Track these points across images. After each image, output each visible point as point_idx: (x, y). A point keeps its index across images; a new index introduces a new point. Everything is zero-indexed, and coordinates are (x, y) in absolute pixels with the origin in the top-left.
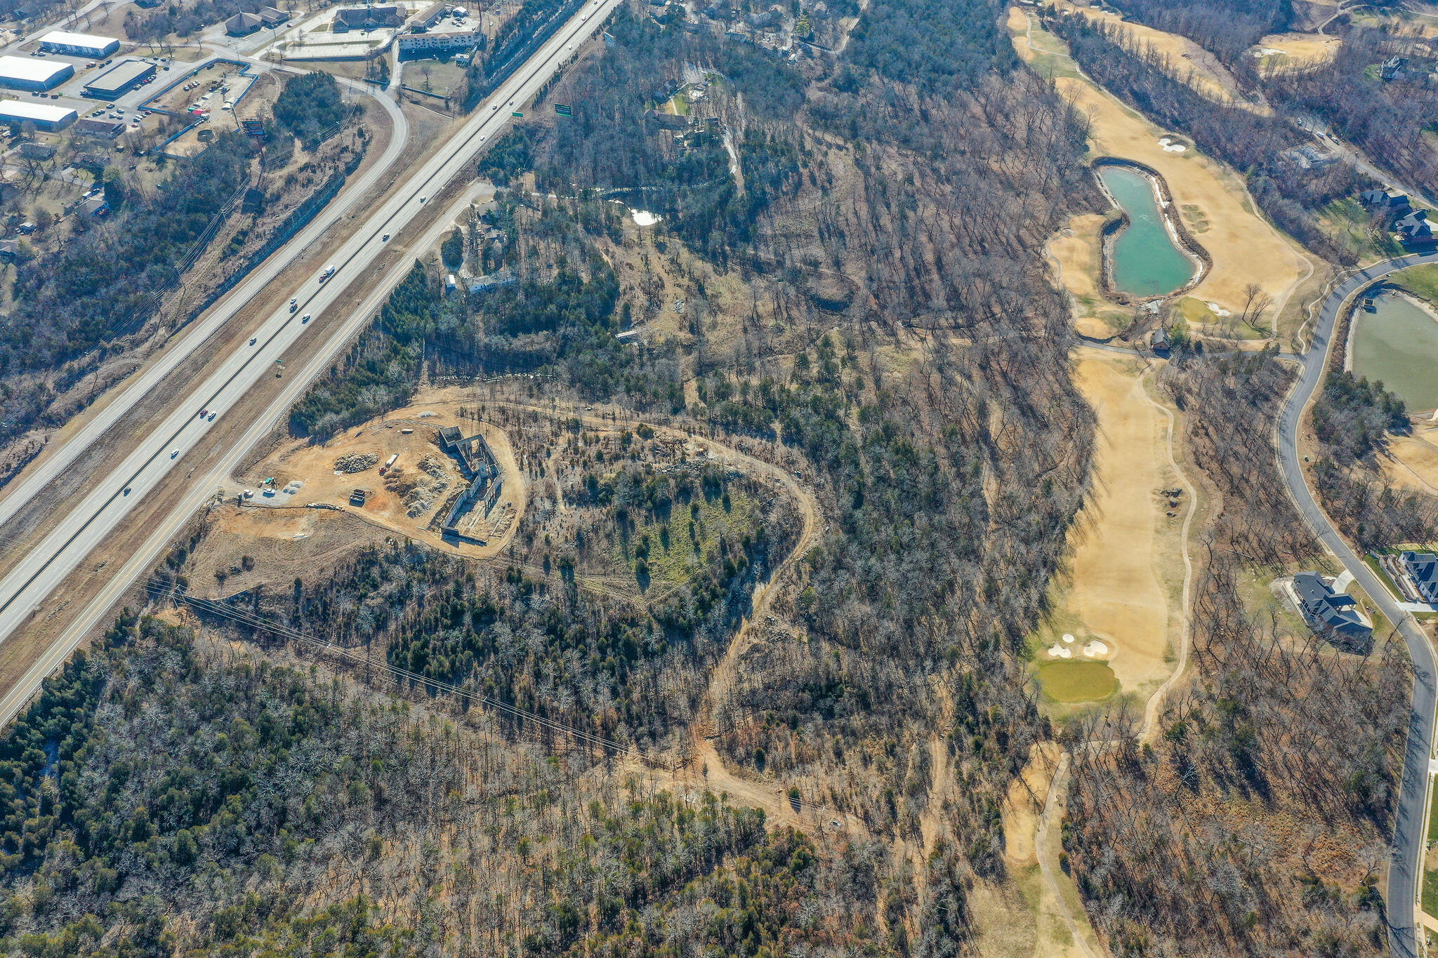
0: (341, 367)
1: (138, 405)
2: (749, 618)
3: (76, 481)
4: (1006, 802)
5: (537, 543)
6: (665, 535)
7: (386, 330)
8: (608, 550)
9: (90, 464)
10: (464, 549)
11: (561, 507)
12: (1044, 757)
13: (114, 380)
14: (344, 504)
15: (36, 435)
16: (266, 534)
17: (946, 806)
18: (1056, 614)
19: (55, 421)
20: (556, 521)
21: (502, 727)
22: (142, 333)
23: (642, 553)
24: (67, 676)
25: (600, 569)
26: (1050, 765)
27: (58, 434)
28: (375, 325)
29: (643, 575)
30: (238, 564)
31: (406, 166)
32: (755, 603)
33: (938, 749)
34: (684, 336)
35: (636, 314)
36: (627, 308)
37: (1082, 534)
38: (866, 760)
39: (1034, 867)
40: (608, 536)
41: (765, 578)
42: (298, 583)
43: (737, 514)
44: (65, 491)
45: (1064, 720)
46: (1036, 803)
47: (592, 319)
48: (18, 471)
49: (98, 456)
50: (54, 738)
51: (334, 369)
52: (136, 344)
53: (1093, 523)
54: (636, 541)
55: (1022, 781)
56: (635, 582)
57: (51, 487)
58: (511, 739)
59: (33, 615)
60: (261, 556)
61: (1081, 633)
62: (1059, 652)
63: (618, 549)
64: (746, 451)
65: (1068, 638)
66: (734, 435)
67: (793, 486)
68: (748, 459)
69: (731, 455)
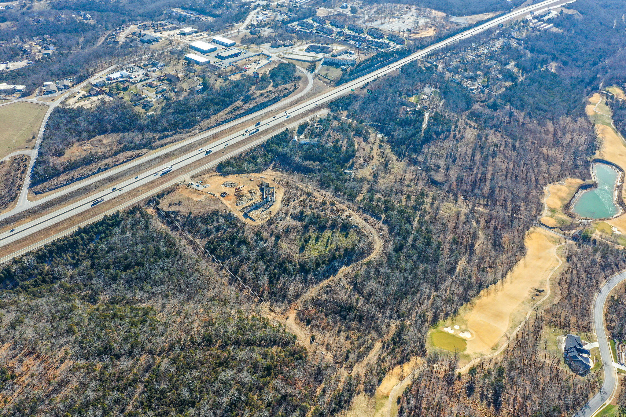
0: (243, 155)
1: (177, 150)
2: (334, 276)
3: (148, 166)
4: (390, 371)
5: (272, 226)
6: (318, 238)
7: (265, 148)
8: (295, 237)
9: (154, 162)
10: (247, 220)
11: (288, 218)
12: (416, 362)
13: (175, 141)
14: (218, 195)
15: (145, 150)
16: (190, 197)
17: (368, 364)
18: (458, 317)
19: (152, 148)
20: (283, 222)
21: (229, 279)
22: (191, 130)
23: (306, 241)
24: (112, 217)
25: (289, 242)
26: (416, 365)
27: (152, 152)
28: (263, 145)
29: (302, 248)
30: (177, 202)
31: (304, 99)
32: (339, 272)
33: (378, 345)
34: (370, 178)
35: (356, 166)
36: (353, 163)
37: (489, 293)
38: (348, 338)
39: (387, 397)
40: (298, 232)
41: (348, 265)
42: (191, 213)
43: (348, 240)
44: (143, 168)
45: (433, 353)
46: (402, 376)
47: (338, 163)
48: (134, 158)
49: (157, 161)
50: (99, 233)
51: (241, 155)
52: (187, 132)
53: (496, 291)
54: (306, 236)
55: (401, 367)
56: (298, 250)
57: (140, 165)
58: (230, 284)
59: (114, 198)
60: (185, 203)
61: (463, 327)
62: (449, 330)
63: (299, 237)
64: (366, 220)
65: (456, 327)
66: (365, 214)
67: (377, 238)
68: (365, 223)
69: (359, 220)
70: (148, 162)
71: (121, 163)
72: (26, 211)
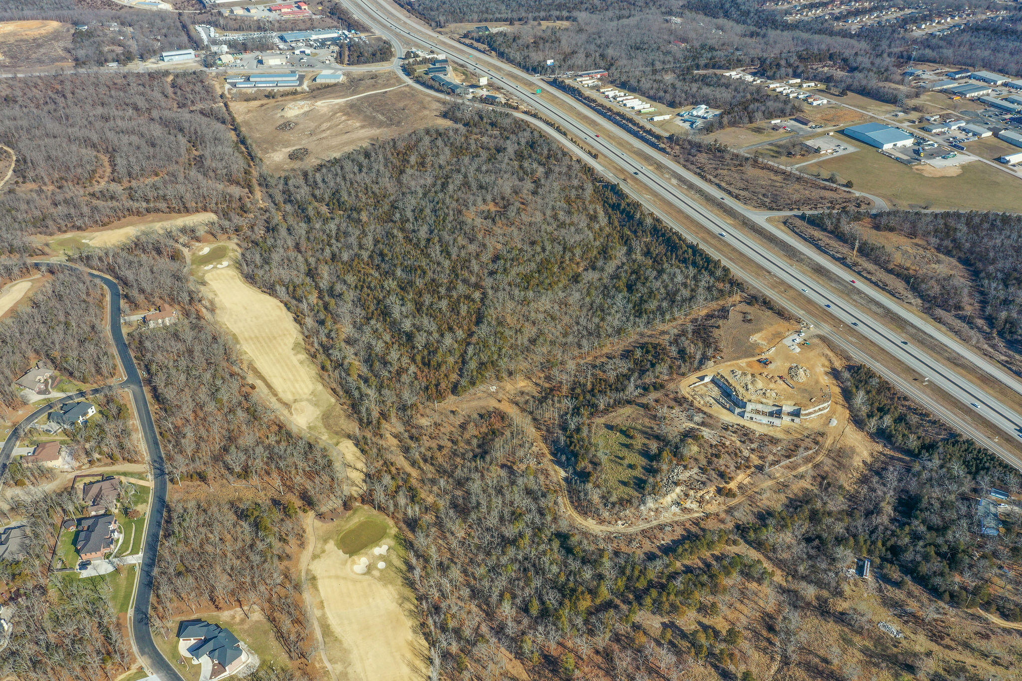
2: (551, 460)
4: (364, 460)
5: (673, 403)
8: (642, 424)
9: (874, 308)
10: (692, 378)
11: (693, 425)
12: (357, 486)
14: (764, 356)
16: (764, 331)
17: (391, 452)
18: (399, 581)
20: (683, 418)
25: (633, 416)
29: (611, 427)
33: (413, 472)
38: (441, 448)
41: (567, 479)
43: (612, 483)
44: (856, 297)
46: (349, 465)
47: (895, 548)
48: (883, 289)
49: (880, 311)
55: (362, 471)
56: (612, 423)
60: (750, 326)
61: (376, 573)
62: (381, 550)
63: (639, 427)
64: (661, 527)
65: (381, 565)
66: (684, 533)
67: (611, 529)
68: (655, 523)
69: (666, 517)
70: (872, 301)
71: (866, 278)
72: (744, 216)
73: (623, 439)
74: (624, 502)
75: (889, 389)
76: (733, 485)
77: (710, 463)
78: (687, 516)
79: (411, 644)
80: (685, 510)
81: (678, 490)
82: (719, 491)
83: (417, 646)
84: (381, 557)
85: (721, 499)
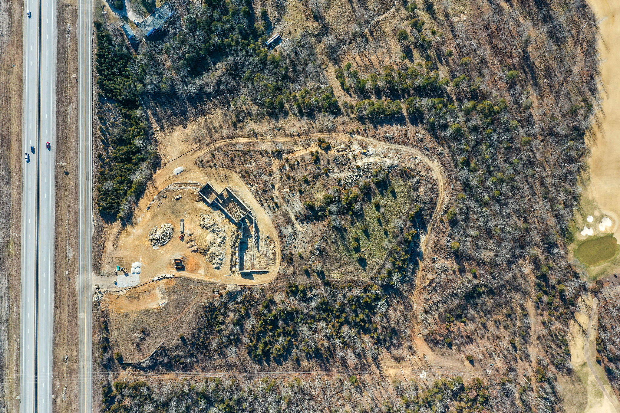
2: (422, 259)
4: (569, 334)
5: (296, 260)
6: (366, 232)
7: (110, 99)
8: (337, 250)
10: (258, 280)
11: (298, 227)
12: (586, 304)
14: (174, 272)
16: (143, 308)
17: (539, 338)
18: (582, 201)
20: (299, 239)
21: (320, 366)
23: (357, 250)
25: (337, 264)
26: (588, 308)
29: (362, 262)
30: (141, 334)
32: (423, 249)
33: (530, 306)
34: (312, 25)
35: (271, 12)
36: (264, 13)
37: (593, 136)
38: (497, 323)
39: (585, 364)
40: (336, 243)
41: (424, 231)
42: (182, 338)
43: (401, 199)
45: (594, 279)
46: (584, 331)
47: (245, 36)
51: (100, 156)
53: (599, 124)
54: (352, 244)
55: (576, 320)
56: (358, 266)
58: (327, 370)
59: (54, 401)
60: (149, 323)
61: (597, 213)
62: (587, 233)
63: (342, 248)
64: (391, 140)
65: (590, 219)
66: (379, 127)
67: (426, 160)
68: (394, 146)
69: (383, 147)
73: (364, 241)
74: (405, 174)
75: (102, 174)
76: (314, 148)
77: (316, 177)
78: (367, 140)
79: (595, 143)
80: (364, 146)
81: (360, 164)
82: (327, 148)
83: (592, 140)
84: (589, 226)
85: (332, 142)
